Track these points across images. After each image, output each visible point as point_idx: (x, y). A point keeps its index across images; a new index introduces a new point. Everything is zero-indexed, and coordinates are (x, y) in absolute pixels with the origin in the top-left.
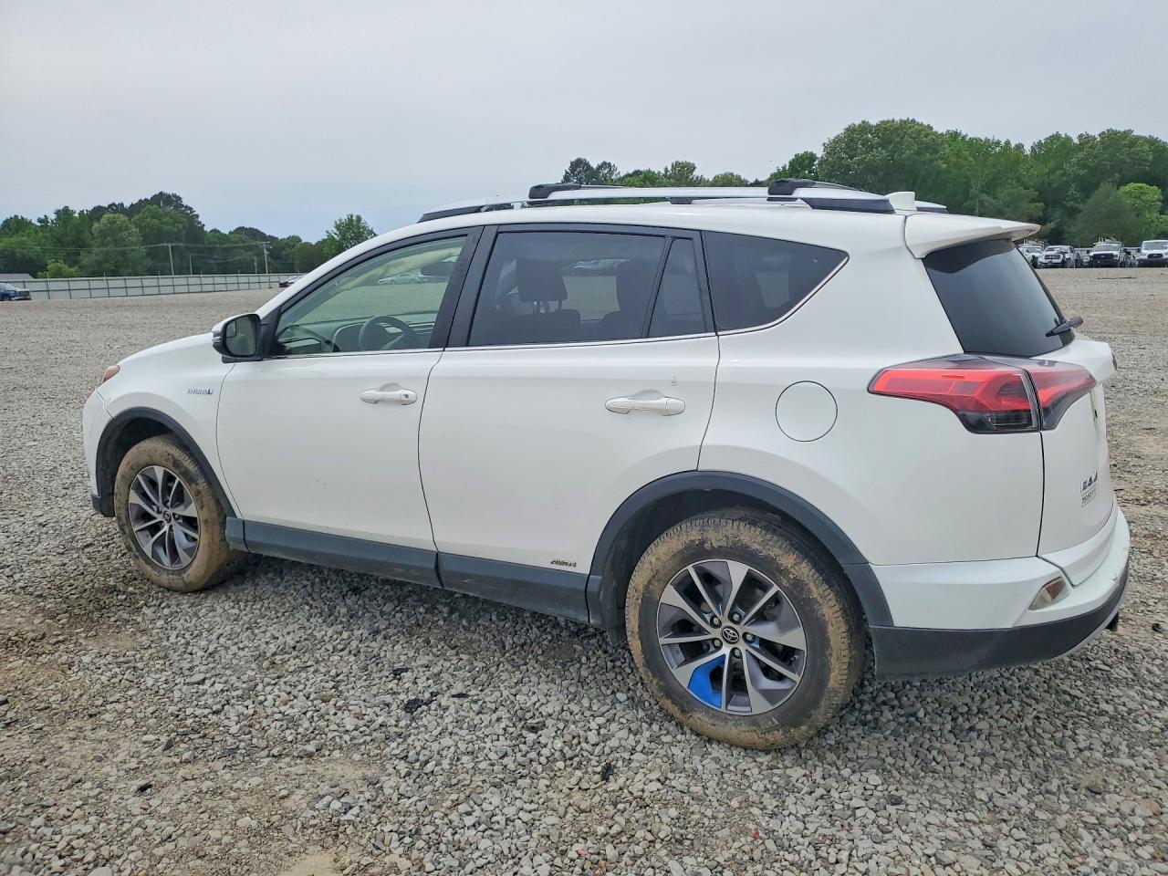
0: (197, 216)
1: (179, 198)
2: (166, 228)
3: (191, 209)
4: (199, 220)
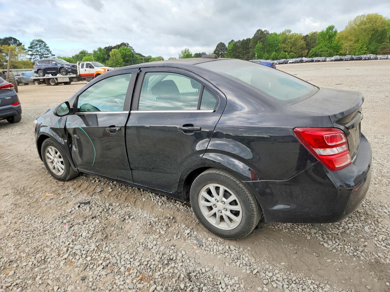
0: (133, 49)
1: (128, 44)
2: (127, 53)
3: (132, 47)
4: (134, 50)
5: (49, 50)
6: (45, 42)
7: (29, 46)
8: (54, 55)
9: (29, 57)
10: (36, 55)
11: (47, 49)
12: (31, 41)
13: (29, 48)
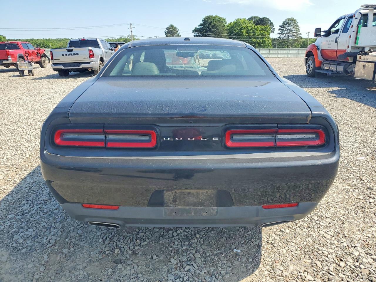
5: (298, 29)
6: (297, 20)
7: (281, 24)
8: (301, 34)
9: (279, 35)
10: (286, 33)
11: (297, 27)
12: (284, 20)
13: (280, 26)
